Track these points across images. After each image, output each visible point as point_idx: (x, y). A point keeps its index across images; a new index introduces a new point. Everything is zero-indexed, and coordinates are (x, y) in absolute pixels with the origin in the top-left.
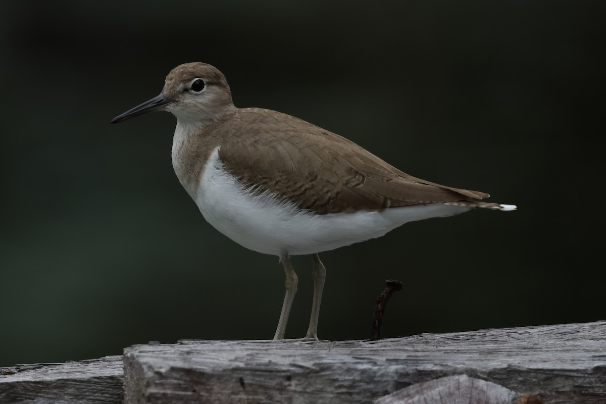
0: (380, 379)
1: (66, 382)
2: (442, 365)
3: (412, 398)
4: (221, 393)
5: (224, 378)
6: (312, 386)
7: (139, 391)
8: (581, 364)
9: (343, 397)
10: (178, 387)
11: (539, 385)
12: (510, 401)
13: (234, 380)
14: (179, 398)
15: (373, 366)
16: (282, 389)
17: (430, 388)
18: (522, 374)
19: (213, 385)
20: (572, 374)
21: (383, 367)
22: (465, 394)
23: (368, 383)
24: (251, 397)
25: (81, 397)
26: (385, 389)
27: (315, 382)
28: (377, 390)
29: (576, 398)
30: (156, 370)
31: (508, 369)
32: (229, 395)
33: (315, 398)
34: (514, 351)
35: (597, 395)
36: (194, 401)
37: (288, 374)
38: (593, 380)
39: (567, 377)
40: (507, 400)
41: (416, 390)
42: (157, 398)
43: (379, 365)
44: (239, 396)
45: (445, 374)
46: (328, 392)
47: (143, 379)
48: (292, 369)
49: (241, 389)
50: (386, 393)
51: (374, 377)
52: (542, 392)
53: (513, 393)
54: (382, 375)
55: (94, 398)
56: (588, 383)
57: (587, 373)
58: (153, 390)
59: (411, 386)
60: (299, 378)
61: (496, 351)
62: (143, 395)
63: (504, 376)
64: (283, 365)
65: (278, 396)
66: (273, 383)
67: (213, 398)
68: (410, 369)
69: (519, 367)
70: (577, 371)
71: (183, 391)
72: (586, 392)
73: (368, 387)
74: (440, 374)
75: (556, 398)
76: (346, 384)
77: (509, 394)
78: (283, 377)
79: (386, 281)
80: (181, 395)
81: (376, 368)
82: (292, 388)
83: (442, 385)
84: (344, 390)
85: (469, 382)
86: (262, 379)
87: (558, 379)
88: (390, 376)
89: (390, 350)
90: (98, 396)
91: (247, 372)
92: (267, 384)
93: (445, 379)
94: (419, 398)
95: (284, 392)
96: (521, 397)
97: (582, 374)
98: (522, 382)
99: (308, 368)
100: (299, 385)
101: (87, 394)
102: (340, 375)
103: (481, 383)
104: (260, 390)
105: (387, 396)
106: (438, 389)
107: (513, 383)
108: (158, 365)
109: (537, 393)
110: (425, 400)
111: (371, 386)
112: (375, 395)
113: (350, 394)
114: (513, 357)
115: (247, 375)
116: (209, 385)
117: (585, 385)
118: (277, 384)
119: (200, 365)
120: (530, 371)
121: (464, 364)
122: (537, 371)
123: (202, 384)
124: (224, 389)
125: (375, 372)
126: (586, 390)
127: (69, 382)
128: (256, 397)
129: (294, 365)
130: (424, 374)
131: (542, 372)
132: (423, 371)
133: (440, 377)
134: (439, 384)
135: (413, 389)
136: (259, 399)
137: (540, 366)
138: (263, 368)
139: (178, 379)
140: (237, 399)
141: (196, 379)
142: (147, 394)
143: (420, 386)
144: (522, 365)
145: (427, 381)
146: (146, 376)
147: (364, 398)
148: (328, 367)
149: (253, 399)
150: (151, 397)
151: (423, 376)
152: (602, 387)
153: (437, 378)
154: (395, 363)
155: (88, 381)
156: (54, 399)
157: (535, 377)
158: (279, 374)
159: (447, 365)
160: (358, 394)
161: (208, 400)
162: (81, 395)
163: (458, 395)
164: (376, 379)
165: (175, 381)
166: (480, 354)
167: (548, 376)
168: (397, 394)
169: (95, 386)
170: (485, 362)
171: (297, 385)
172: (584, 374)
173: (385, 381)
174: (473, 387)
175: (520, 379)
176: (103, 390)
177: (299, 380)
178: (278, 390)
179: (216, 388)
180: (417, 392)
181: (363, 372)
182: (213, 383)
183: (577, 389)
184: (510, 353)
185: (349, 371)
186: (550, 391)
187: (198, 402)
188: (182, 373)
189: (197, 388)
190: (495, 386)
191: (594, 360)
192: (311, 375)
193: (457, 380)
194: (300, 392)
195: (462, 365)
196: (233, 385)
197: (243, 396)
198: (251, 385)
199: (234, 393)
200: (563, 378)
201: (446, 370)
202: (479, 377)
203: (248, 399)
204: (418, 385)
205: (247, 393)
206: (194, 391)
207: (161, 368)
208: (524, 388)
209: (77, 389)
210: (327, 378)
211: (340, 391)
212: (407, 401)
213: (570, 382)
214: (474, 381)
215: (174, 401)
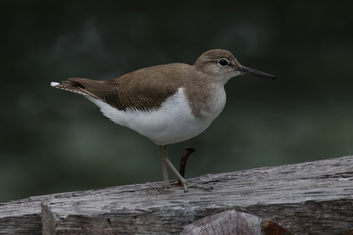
0: (186, 215)
1: (9, 219)
2: (220, 205)
3: (205, 225)
4: (97, 228)
5: (99, 219)
6: (149, 221)
7: (52, 227)
8: (298, 199)
9: (166, 226)
10: (74, 226)
11: (275, 213)
12: (260, 224)
13: (105, 220)
14: (74, 232)
15: (182, 207)
16: (131, 224)
17: (215, 219)
18: (266, 208)
19: (93, 224)
20: (293, 206)
21: (188, 208)
22: (235, 221)
23: (180, 217)
24: (114, 229)
25: (18, 226)
26: (189, 220)
27: (150, 219)
28: (185, 221)
29: (296, 219)
30: (61, 217)
31: (258, 205)
32: (102, 229)
33: (150, 227)
34: (260, 192)
35: (308, 217)
36: (83, 233)
37: (135, 215)
38: (305, 208)
39: (291, 208)
40: (258, 224)
41: (207, 220)
42: (62, 233)
43: (185, 207)
44: (108, 229)
45: (223, 210)
46: (157, 224)
47: (53, 222)
48: (137, 212)
49: (109, 225)
50: (190, 222)
51: (183, 214)
52: (277, 217)
53: (261, 219)
54: (188, 213)
55: (25, 226)
56: (303, 210)
57: (302, 205)
58: (59, 228)
59: (204, 218)
60: (141, 217)
61: (250, 192)
62: (54, 231)
63: (256, 209)
64: (132, 210)
65: (129, 228)
66: (127, 220)
67: (93, 230)
68: (203, 208)
69: (264, 204)
70: (296, 204)
71: (76, 228)
72: (302, 215)
73: (180, 219)
74: (220, 210)
75: (285, 219)
76: (167, 218)
77: (259, 220)
78: (132, 217)
79: (186, 147)
80: (75, 230)
81: (184, 208)
82: (137, 222)
83: (221, 217)
84: (166, 222)
85: (236, 214)
86: (120, 219)
87: (286, 209)
88: (192, 212)
89: (191, 194)
90: (27, 225)
91: (111, 216)
92: (123, 221)
93: (223, 213)
94: (209, 225)
95: (133, 225)
96: (265, 221)
97: (299, 205)
98: (266, 212)
99: (146, 211)
100: (141, 220)
101: (22, 224)
102: (164, 214)
103: (243, 214)
104: (119, 225)
105: (190, 225)
106: (219, 219)
107: (261, 213)
108: (62, 214)
109: (274, 217)
110: (212, 226)
111: (182, 219)
112: (184, 224)
113: (170, 224)
114: (260, 196)
115: (112, 217)
116: (91, 224)
117: (301, 212)
118: (129, 221)
119: (85, 213)
120: (270, 205)
121: (233, 203)
122: (274, 205)
123: (87, 223)
124: (99, 225)
125: (183, 211)
126: (302, 214)
127: (11, 219)
128: (117, 229)
129: (138, 210)
130: (211, 211)
131: (277, 205)
132: (210, 209)
133: (220, 212)
134: (219, 216)
135: (205, 220)
136: (119, 230)
137: (276, 202)
138: (121, 212)
139: (73, 221)
140: (107, 231)
141: (84, 221)
142: (56, 231)
143: (209, 218)
144: (266, 202)
145: (213, 214)
146: (55, 221)
147: (178, 225)
148: (157, 210)
149: (116, 230)
150: (59, 232)
151: (210, 212)
152: (311, 212)
153: (218, 213)
154: (194, 205)
155: (22, 217)
156: (3, 228)
157: (273, 209)
158: (129, 215)
159: (223, 205)
160: (174, 223)
161: (90, 232)
162: (18, 225)
163: (231, 222)
164: (184, 215)
165: (72, 223)
166: (241, 195)
167: (280, 207)
168: (196, 223)
169: (26, 220)
170: (245, 200)
171: (140, 221)
172: (300, 205)
173: (189, 216)
174: (238, 217)
175: (265, 210)
176: (31, 222)
177: (141, 218)
178: (129, 224)
179: (95, 225)
180: (208, 222)
181: (177, 211)
182: (93, 223)
183: (297, 214)
184: (258, 193)
185: (169, 211)
186: (282, 216)
187: (85, 234)
188: (75, 218)
189: (84, 226)
190: (251, 216)
191: (306, 196)
192: (148, 215)
193: (229, 213)
194: (142, 225)
195: (232, 204)
196: (104, 223)
197: (110, 229)
198: (114, 222)
199: (105, 227)
200: (289, 208)
201: (223, 207)
202: (241, 211)
203: (113, 230)
204: (207, 217)
205: (112, 227)
206: (83, 227)
207: (63, 215)
208: (267, 215)
209: (16, 222)
210: (157, 216)
211: (164, 223)
212: (202, 228)
213: (293, 210)
214: (239, 214)
215: (71, 234)
